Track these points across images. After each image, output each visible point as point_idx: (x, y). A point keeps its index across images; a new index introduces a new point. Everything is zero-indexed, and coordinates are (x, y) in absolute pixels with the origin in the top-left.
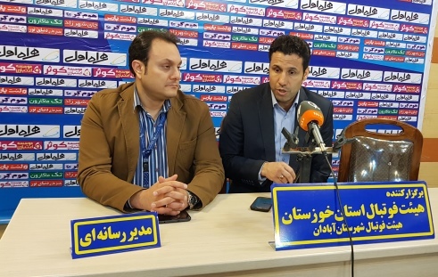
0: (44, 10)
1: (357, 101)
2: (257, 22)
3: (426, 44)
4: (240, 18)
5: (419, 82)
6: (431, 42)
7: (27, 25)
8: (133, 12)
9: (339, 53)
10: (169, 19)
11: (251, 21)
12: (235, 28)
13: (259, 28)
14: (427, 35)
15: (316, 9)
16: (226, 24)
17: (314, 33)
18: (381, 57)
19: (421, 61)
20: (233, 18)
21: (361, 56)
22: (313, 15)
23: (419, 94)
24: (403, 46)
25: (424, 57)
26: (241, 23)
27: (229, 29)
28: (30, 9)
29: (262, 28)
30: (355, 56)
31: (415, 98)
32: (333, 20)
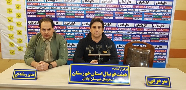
0: (40, 10)
1: (142, 35)
2: (103, 9)
3: (171, 13)
4: (97, 8)
5: (169, 28)
6: (173, 12)
7: (36, 15)
8: (64, 9)
9: (134, 18)
10: (75, 10)
11: (101, 9)
12: (96, 12)
13: (104, 11)
14: (171, 10)
15: (125, 3)
16: (93, 11)
17: (124, 12)
18: (152, 19)
19: (169, 19)
20: (95, 9)
21: (143, 19)
22: (124, 6)
23: (169, 32)
24: (161, 14)
25: (170, 18)
26: (98, 10)
27: (94, 12)
28: (37, 10)
29: (105, 11)
30: (141, 19)
31: (167, 34)
32: (131, 7)
